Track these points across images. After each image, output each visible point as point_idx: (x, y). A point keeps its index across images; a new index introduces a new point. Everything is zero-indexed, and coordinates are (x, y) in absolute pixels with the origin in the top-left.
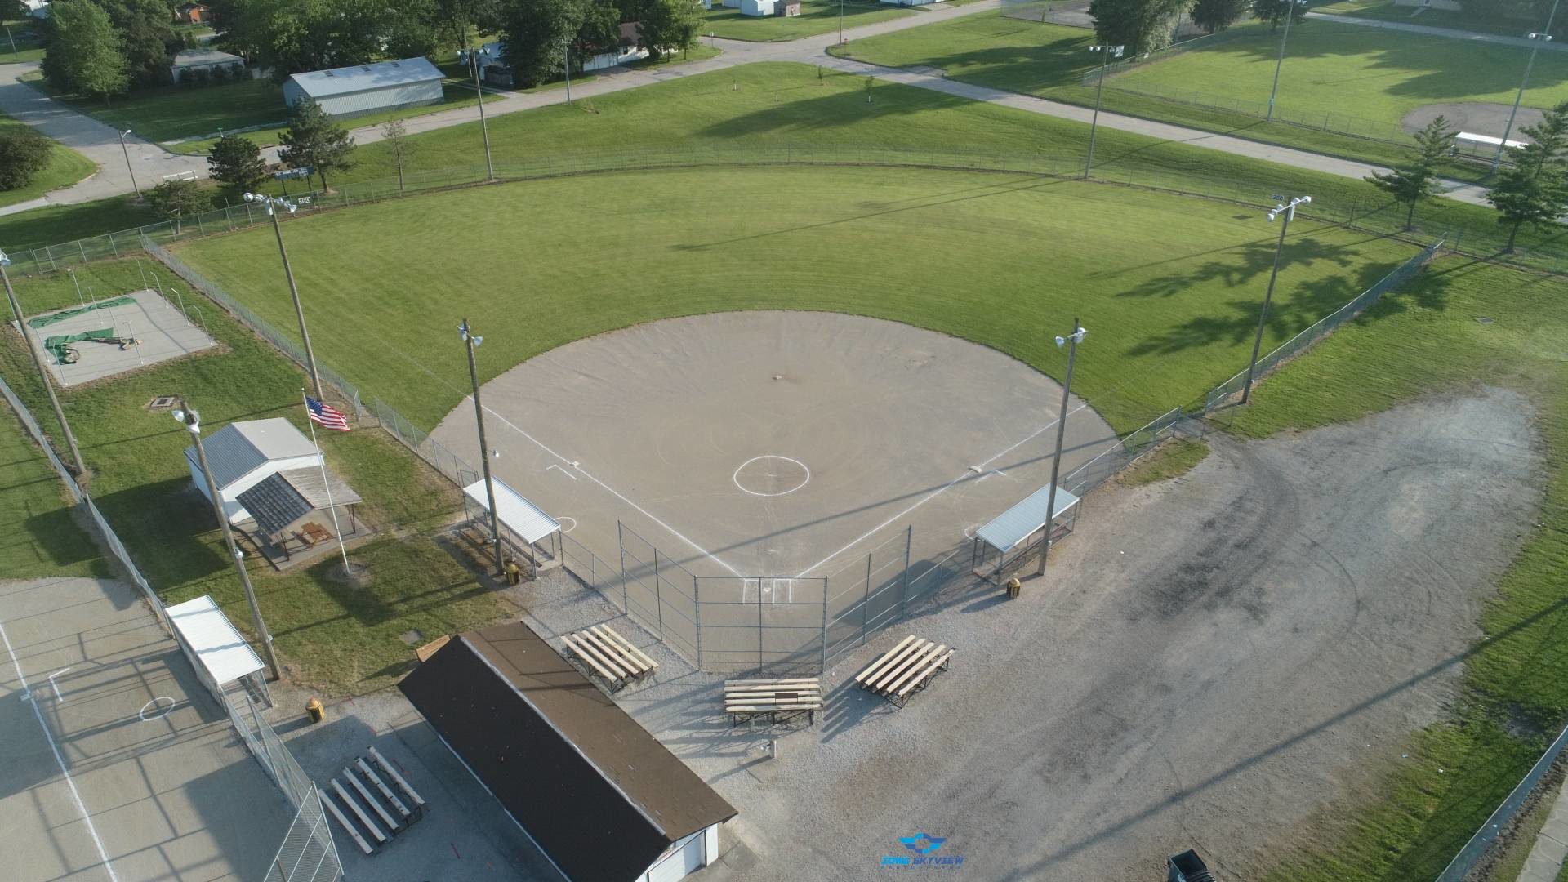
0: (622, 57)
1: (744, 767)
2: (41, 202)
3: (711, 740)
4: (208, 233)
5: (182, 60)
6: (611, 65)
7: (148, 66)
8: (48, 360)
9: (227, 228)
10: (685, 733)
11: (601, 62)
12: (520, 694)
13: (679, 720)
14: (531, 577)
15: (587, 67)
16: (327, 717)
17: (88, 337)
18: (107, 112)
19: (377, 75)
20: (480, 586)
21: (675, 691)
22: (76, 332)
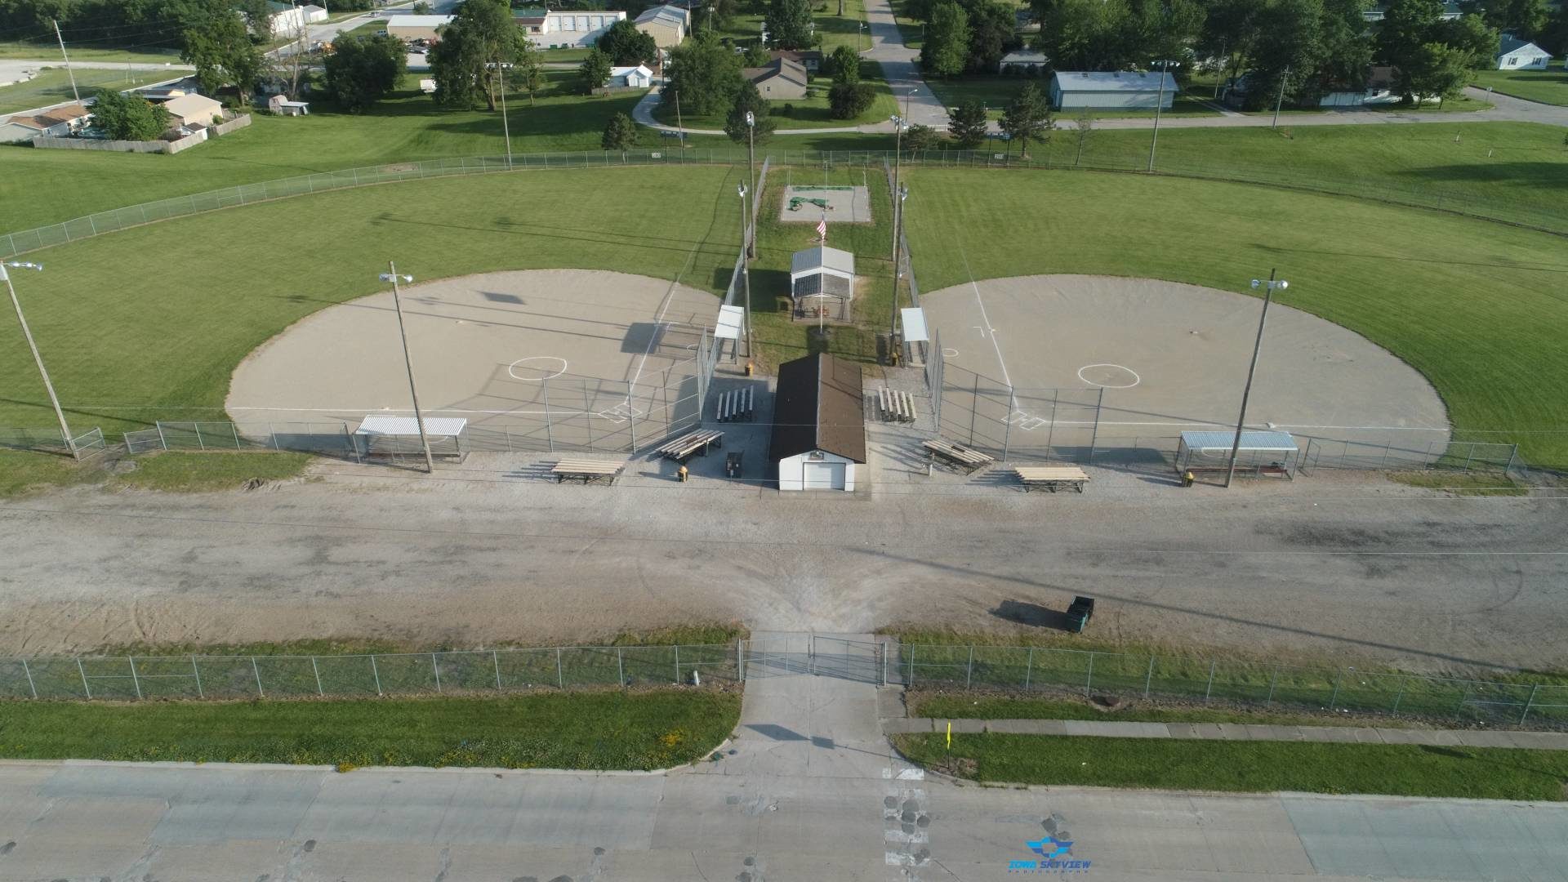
0: (1369, 98)
1: (909, 472)
2: (854, 129)
3: (908, 457)
4: (927, 165)
5: (1012, 58)
6: (1355, 104)
7: (984, 58)
8: (786, 205)
9: (940, 165)
10: (899, 449)
11: (1346, 99)
12: (819, 383)
14: (903, 366)
15: (1324, 102)
16: (753, 376)
17: (813, 202)
18: (939, 86)
19: (1126, 83)
20: (875, 360)
21: (916, 435)
22: (810, 198)
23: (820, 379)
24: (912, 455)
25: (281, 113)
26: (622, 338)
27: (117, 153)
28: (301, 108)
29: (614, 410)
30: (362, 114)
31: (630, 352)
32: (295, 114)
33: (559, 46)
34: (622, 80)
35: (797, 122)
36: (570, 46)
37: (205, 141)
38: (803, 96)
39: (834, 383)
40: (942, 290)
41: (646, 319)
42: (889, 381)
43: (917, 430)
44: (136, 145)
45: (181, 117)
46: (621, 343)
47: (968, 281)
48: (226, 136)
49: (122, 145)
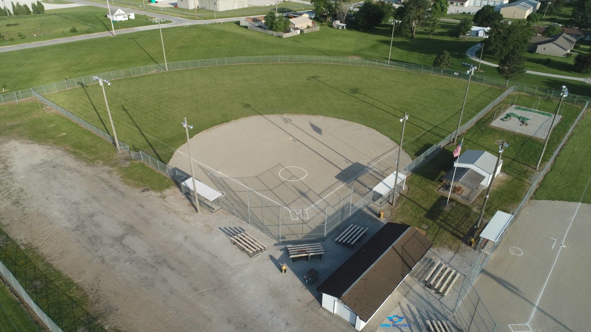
8: (502, 116)
10: (416, 312)
12: (390, 247)
13: (422, 309)
17: (520, 118)
20: (462, 236)
21: (437, 306)
22: (519, 115)
23: (393, 244)
24: (420, 321)
25: (336, 27)
26: (343, 169)
27: (268, 35)
28: (343, 27)
29: (297, 212)
30: (364, 32)
31: (338, 179)
32: (340, 28)
33: (467, 13)
34: (476, 33)
35: (550, 69)
36: (472, 13)
37: (298, 35)
38: (565, 55)
39: (400, 251)
40: (552, 202)
41: (364, 162)
42: (457, 256)
43: (441, 303)
44: (275, 33)
45: (294, 25)
46: (340, 171)
47: (576, 200)
48: (307, 34)
49: (270, 32)
